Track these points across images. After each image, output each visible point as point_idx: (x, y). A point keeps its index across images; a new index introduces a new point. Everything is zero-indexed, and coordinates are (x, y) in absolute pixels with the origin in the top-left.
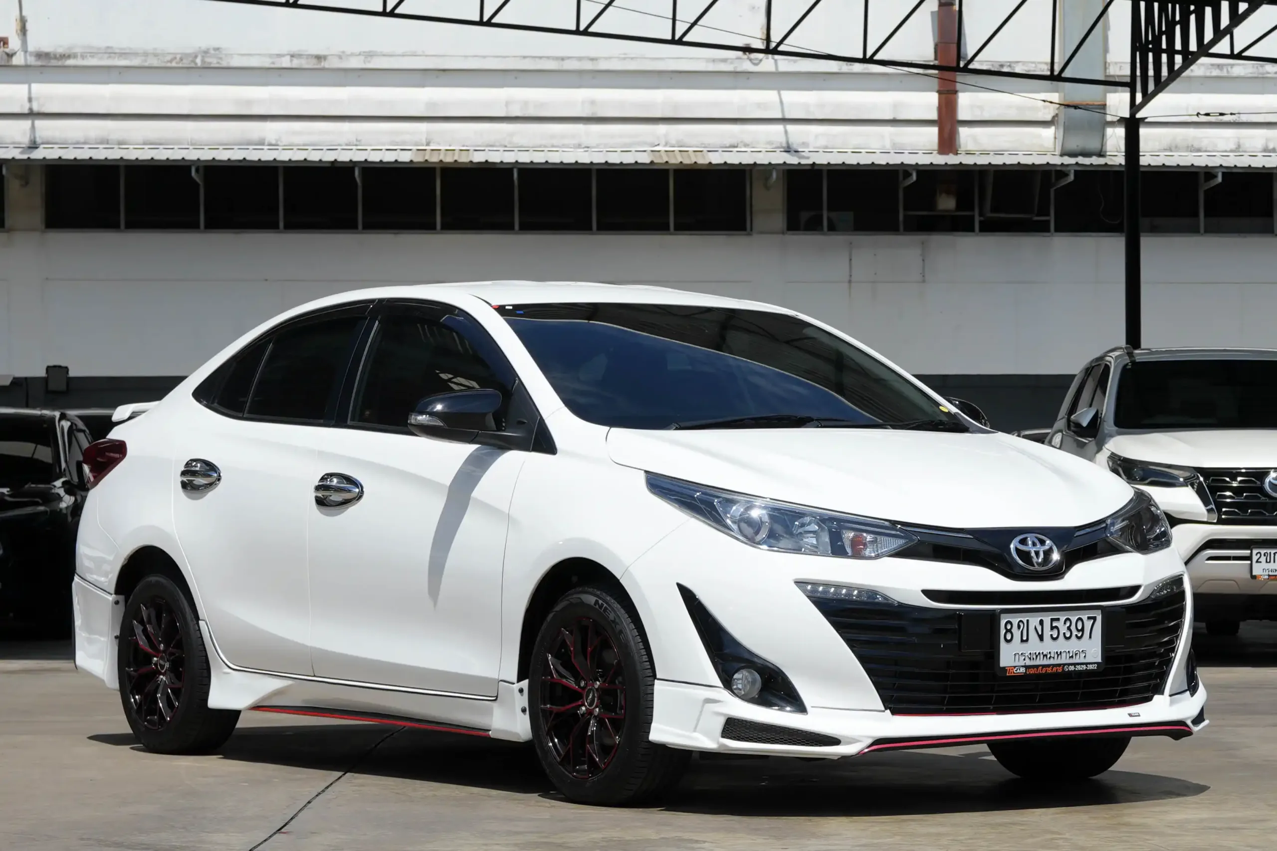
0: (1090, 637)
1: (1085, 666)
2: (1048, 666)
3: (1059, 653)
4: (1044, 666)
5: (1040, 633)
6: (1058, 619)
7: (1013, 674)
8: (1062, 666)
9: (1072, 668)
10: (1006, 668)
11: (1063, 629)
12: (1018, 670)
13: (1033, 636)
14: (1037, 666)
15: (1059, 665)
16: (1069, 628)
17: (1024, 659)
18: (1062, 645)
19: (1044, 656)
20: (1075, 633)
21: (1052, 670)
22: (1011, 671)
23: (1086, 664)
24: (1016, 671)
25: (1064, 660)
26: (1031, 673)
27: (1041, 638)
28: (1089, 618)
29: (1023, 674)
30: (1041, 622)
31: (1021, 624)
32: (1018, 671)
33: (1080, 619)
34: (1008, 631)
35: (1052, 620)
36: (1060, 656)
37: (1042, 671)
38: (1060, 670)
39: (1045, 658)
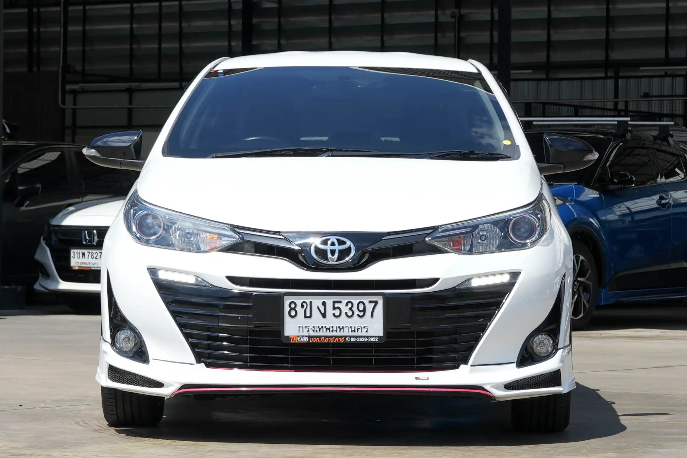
0: (372, 316)
2: (331, 337)
3: (341, 328)
4: (325, 337)
5: (323, 312)
6: (340, 302)
7: (296, 342)
8: (344, 337)
9: (353, 340)
10: (290, 337)
11: (345, 309)
12: (302, 339)
13: (316, 313)
14: (320, 337)
15: (341, 337)
16: (351, 309)
17: (308, 331)
18: (343, 321)
19: (326, 329)
20: (356, 312)
21: (334, 340)
23: (367, 337)
25: (346, 333)
26: (314, 341)
27: (324, 315)
28: (370, 302)
29: (307, 342)
30: (324, 304)
31: (304, 304)
33: (361, 303)
34: (291, 309)
35: (334, 302)
36: (342, 330)
37: (324, 340)
38: (342, 340)
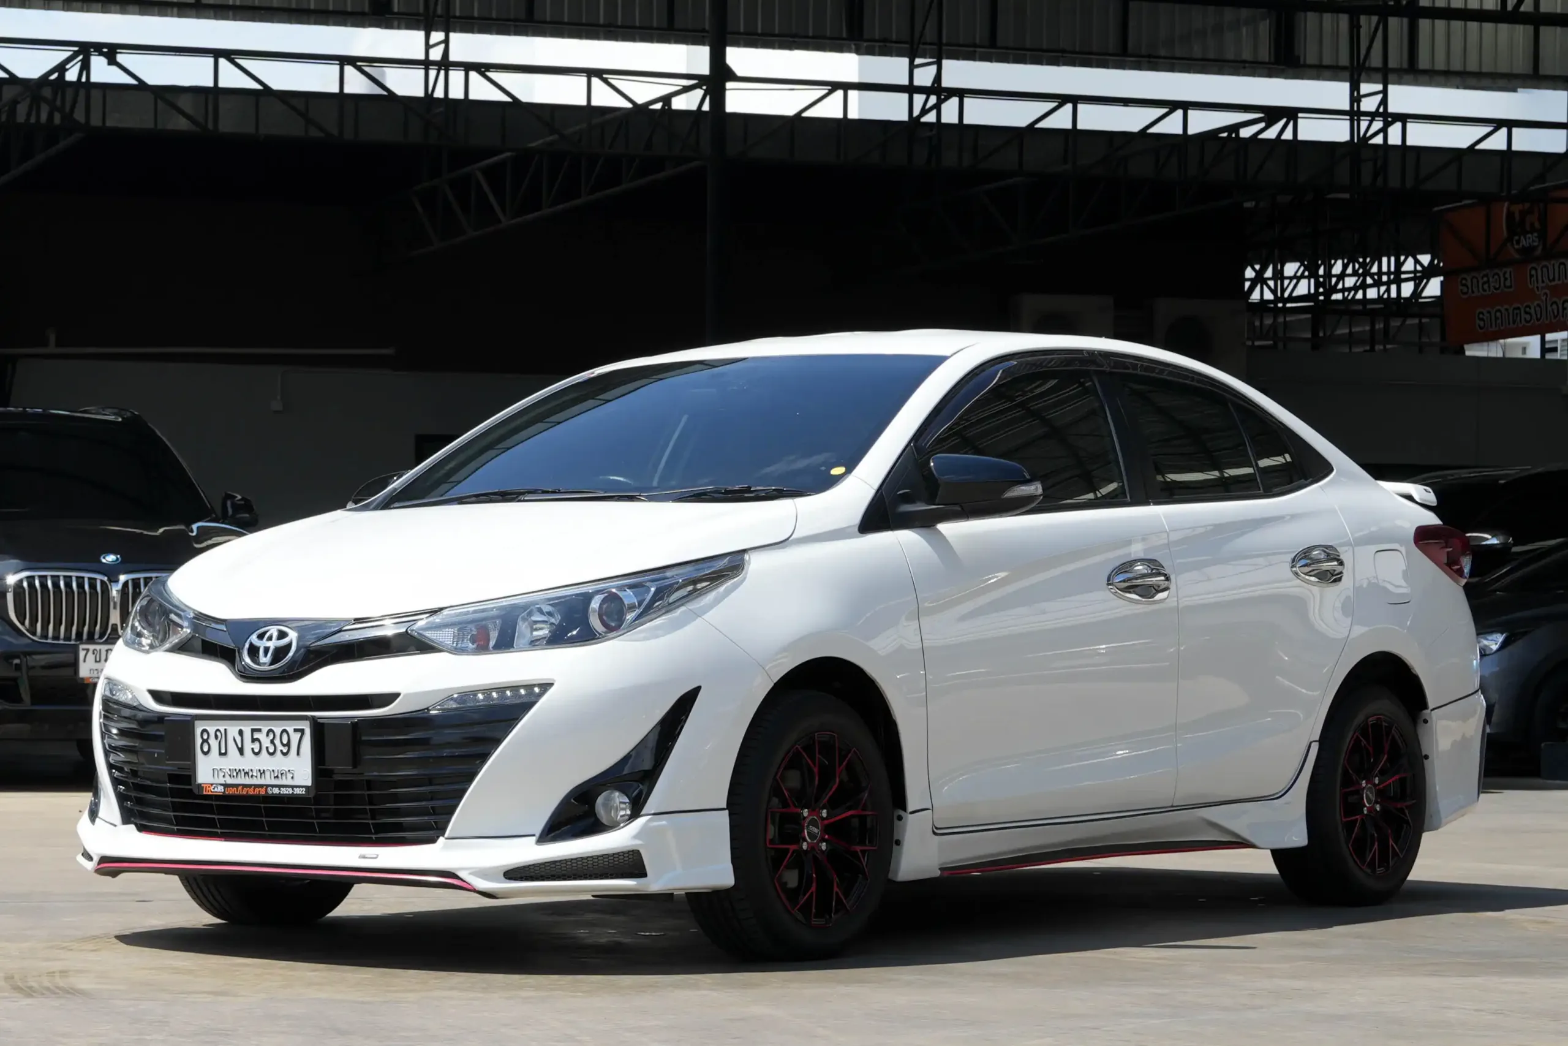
0: (298, 754)
1: (291, 789)
2: (250, 786)
3: (262, 772)
4: (245, 786)
5: (240, 746)
6: (259, 730)
7: (210, 793)
8: (265, 787)
9: (276, 791)
10: (203, 785)
11: (266, 742)
12: (216, 788)
13: (233, 750)
14: (236, 786)
15: (261, 786)
16: (272, 742)
17: (224, 776)
18: (265, 762)
19: (245, 773)
20: (280, 747)
21: (254, 791)
22: (208, 788)
23: (293, 787)
24: (214, 789)
25: (268, 780)
26: (231, 793)
27: (241, 751)
28: (296, 730)
29: (221, 794)
30: (241, 733)
31: (218, 733)
32: (216, 790)
33: (284, 731)
34: (205, 741)
35: (253, 731)
36: (263, 775)
37: (242, 791)
38: (263, 792)
39: (246, 775)
